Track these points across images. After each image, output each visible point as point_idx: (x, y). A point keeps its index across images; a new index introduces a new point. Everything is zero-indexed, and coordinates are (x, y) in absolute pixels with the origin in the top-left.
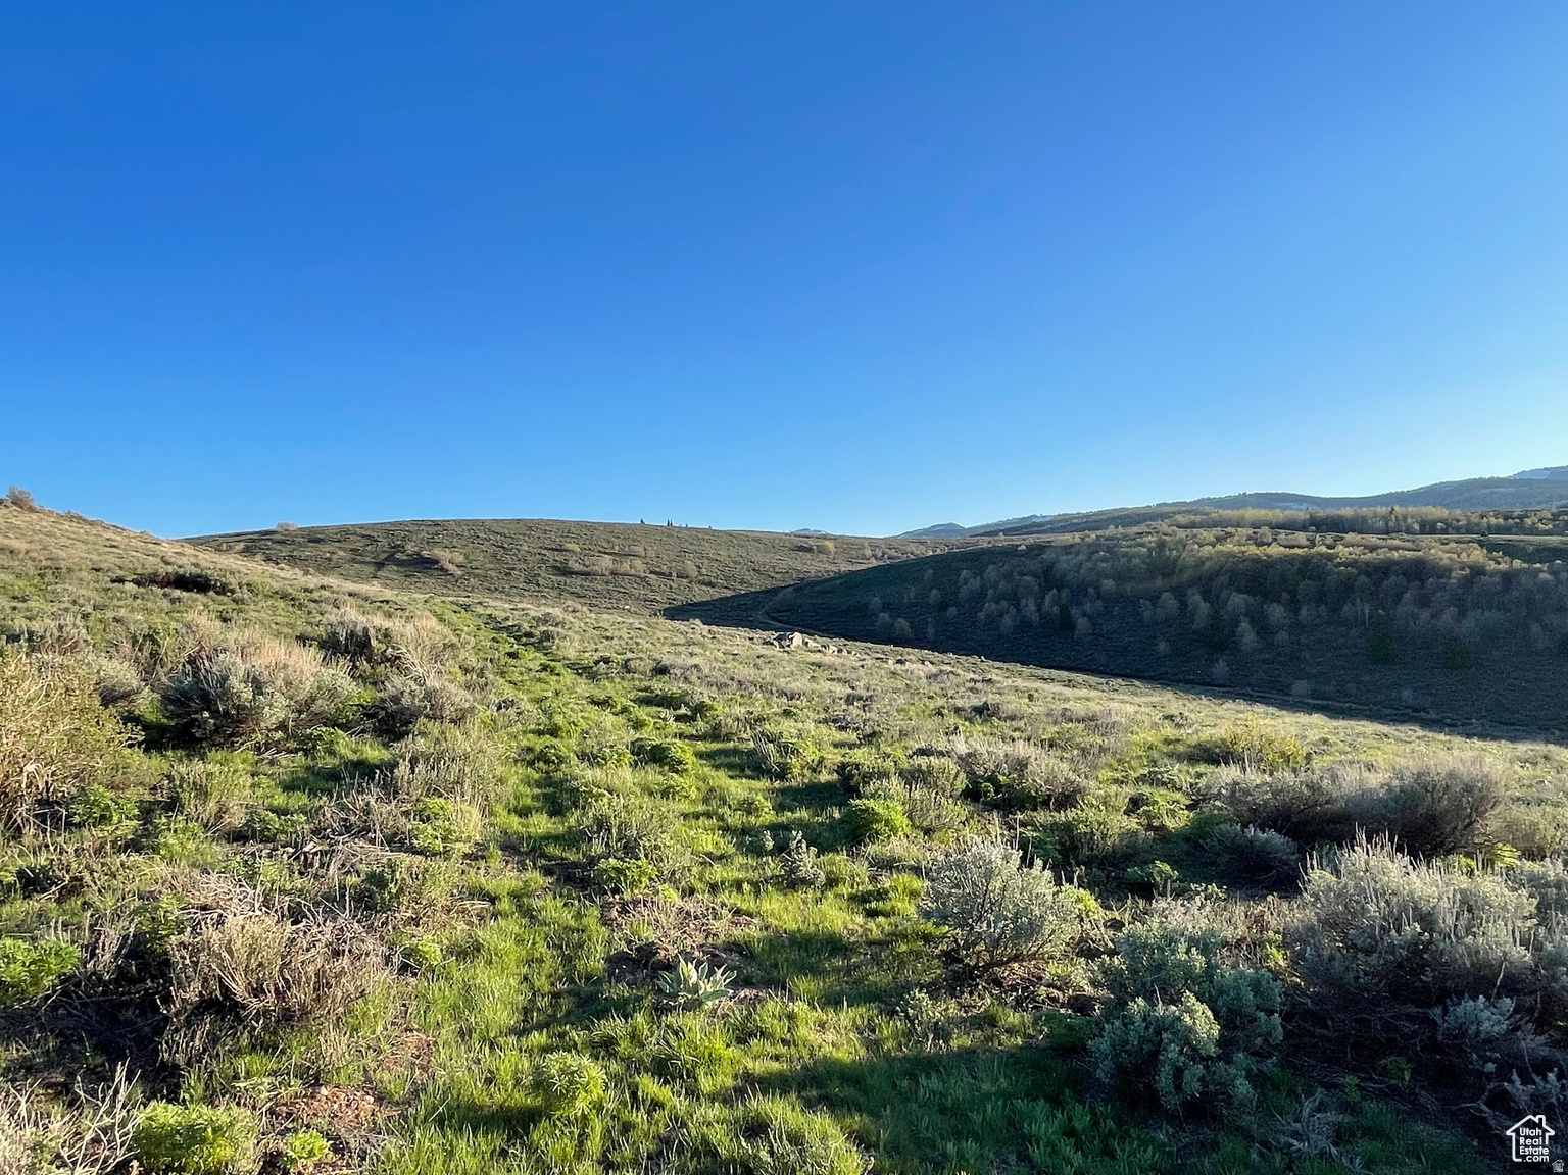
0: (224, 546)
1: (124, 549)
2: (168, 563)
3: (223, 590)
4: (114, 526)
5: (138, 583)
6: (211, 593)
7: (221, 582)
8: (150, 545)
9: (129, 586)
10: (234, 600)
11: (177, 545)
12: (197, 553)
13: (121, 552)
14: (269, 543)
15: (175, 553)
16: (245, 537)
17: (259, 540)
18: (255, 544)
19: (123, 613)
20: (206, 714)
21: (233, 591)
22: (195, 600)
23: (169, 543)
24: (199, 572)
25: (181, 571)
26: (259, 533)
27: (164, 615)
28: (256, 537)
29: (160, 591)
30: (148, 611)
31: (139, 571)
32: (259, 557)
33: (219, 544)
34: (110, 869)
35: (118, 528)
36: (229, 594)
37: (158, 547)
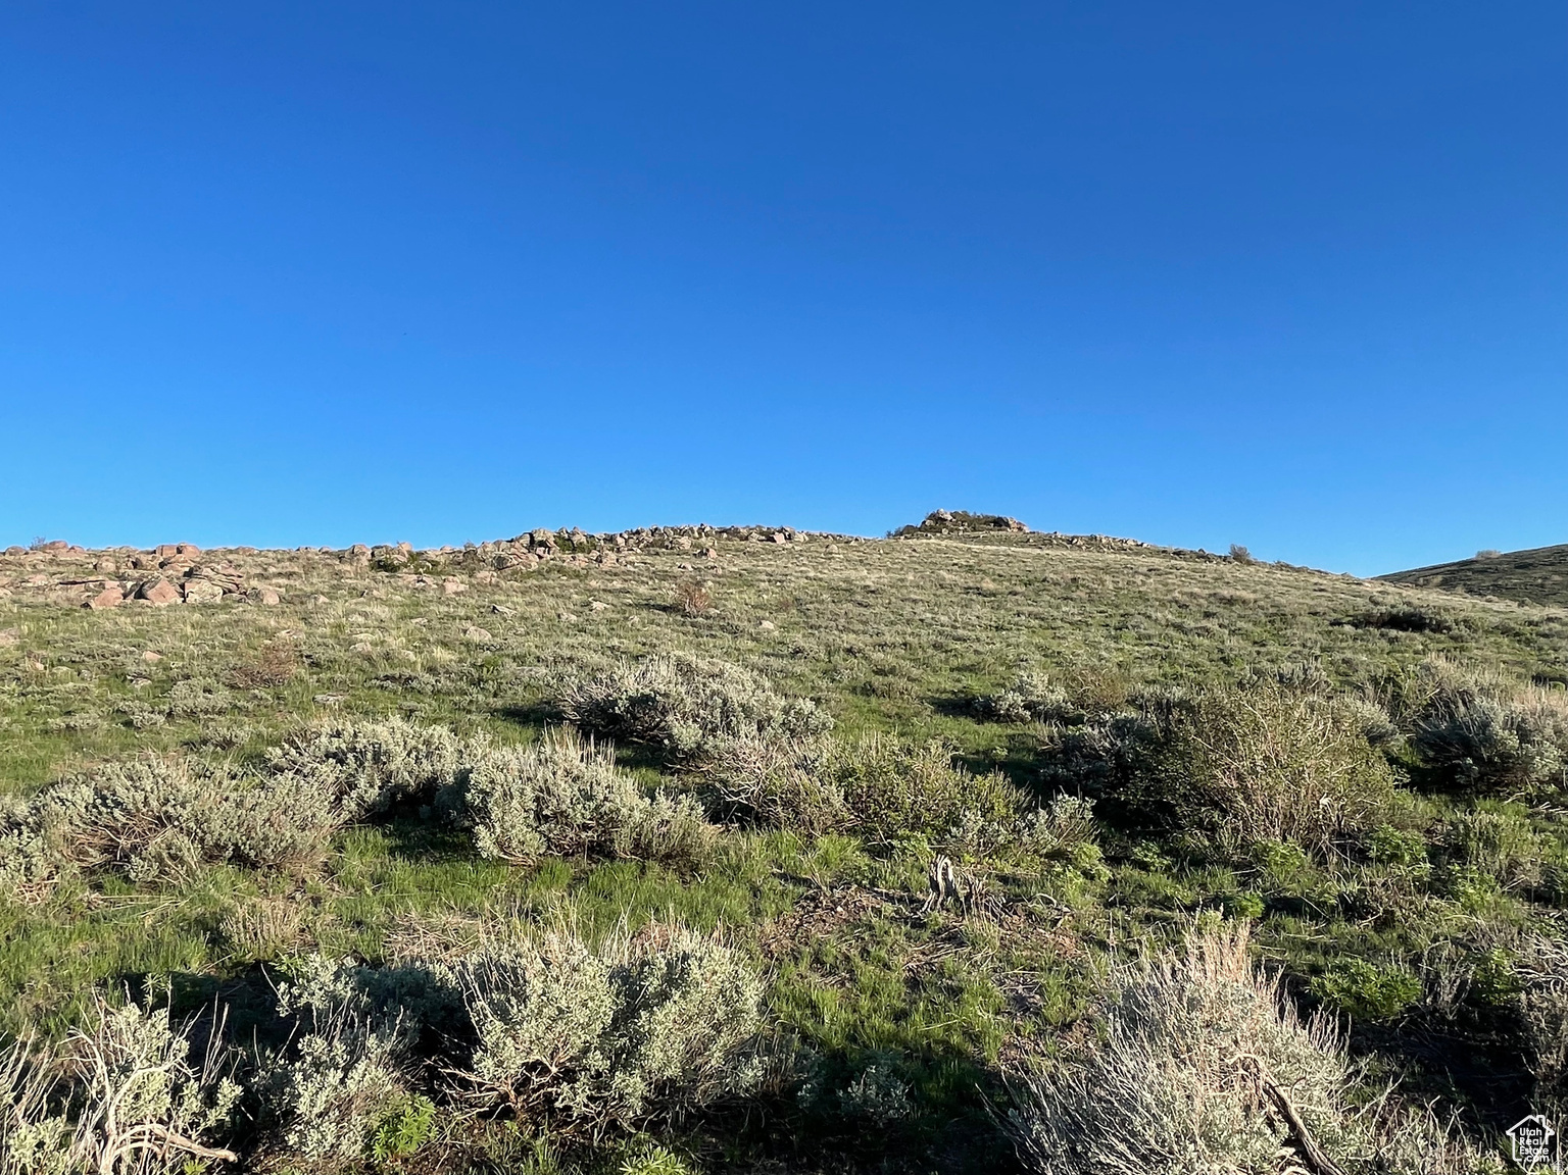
0: (1421, 581)
1: (1333, 593)
2: (1376, 603)
3: (1439, 627)
4: (1318, 571)
5: (1356, 626)
6: (1427, 631)
7: (1436, 619)
8: (1354, 586)
9: (1347, 628)
10: (1452, 638)
11: (1377, 583)
12: (1400, 591)
13: (1330, 595)
14: (1470, 574)
15: (1380, 592)
16: (1442, 570)
17: (1458, 571)
18: (1454, 576)
19: (1349, 654)
20: (1470, 761)
21: (1449, 629)
22: (1412, 639)
23: (1370, 583)
24: (1412, 610)
25: (1395, 611)
26: (1458, 563)
27: (1386, 656)
28: (1453, 568)
29: (1377, 632)
30: (1370, 652)
31: (1351, 612)
32: (1460, 590)
33: (1418, 578)
34: (1416, 908)
35: (1321, 572)
36: (1445, 631)
37: (1361, 587)
